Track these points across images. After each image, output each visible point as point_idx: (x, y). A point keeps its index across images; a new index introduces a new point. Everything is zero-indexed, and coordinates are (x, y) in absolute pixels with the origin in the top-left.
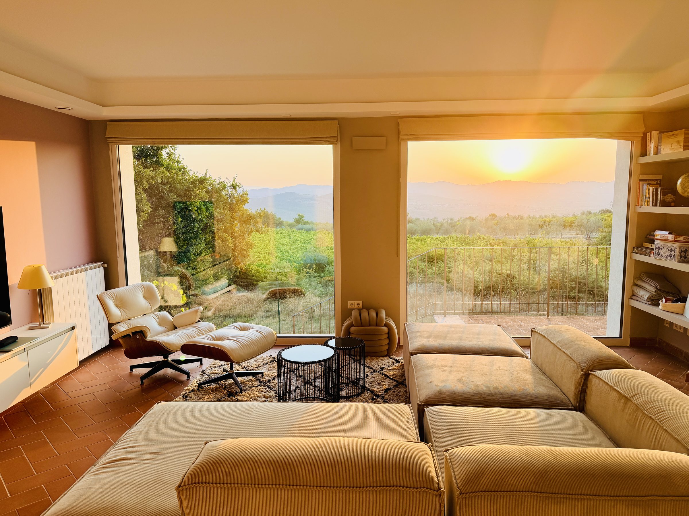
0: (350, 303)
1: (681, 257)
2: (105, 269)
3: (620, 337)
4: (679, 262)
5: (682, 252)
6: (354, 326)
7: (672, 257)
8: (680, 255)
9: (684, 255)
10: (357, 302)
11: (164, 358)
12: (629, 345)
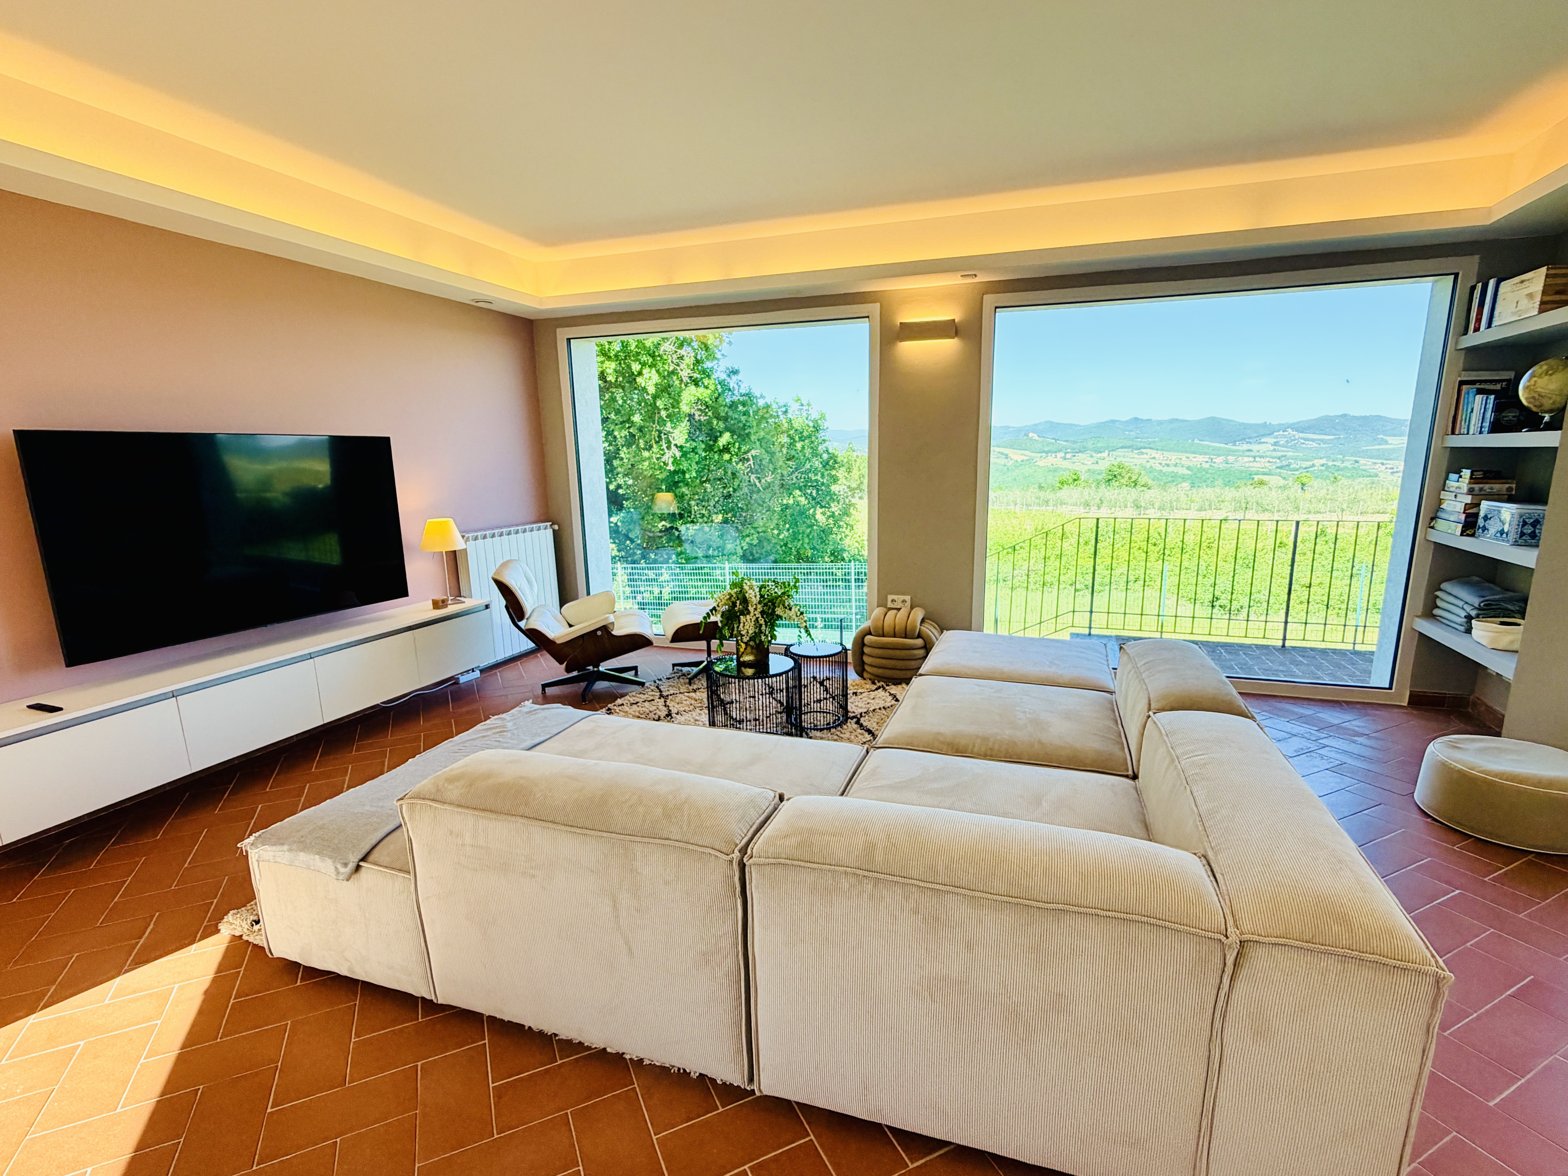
0: (890, 597)
1: (1522, 534)
2: (554, 531)
3: (1390, 688)
4: (1516, 544)
5: (1525, 523)
6: (871, 635)
7: (1504, 535)
8: (1520, 530)
9: (1529, 531)
10: (902, 597)
11: (594, 667)
12: (1406, 704)
